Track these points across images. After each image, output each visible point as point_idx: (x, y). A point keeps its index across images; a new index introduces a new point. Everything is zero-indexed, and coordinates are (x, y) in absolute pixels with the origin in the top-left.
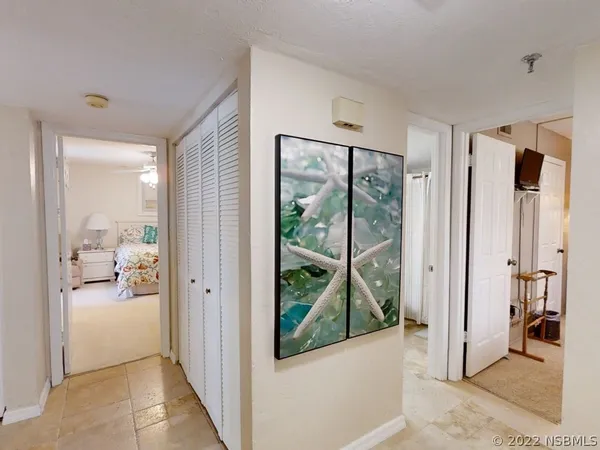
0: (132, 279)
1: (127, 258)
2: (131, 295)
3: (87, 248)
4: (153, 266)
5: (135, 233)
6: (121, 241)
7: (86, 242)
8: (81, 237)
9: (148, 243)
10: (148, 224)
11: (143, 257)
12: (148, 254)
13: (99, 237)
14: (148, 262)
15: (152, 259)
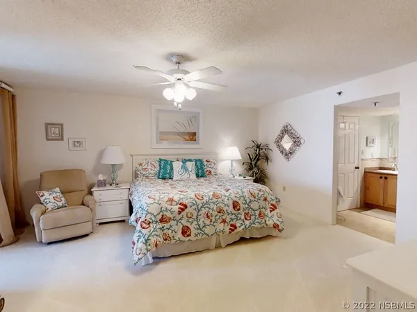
0: (153, 240)
1: (145, 206)
2: (151, 260)
3: (102, 184)
4: (178, 217)
5: (149, 167)
6: (136, 176)
7: (101, 177)
8: (96, 172)
9: (164, 178)
10: (163, 158)
11: (165, 205)
12: (171, 200)
13: (114, 172)
14: (172, 212)
15: (176, 208)
